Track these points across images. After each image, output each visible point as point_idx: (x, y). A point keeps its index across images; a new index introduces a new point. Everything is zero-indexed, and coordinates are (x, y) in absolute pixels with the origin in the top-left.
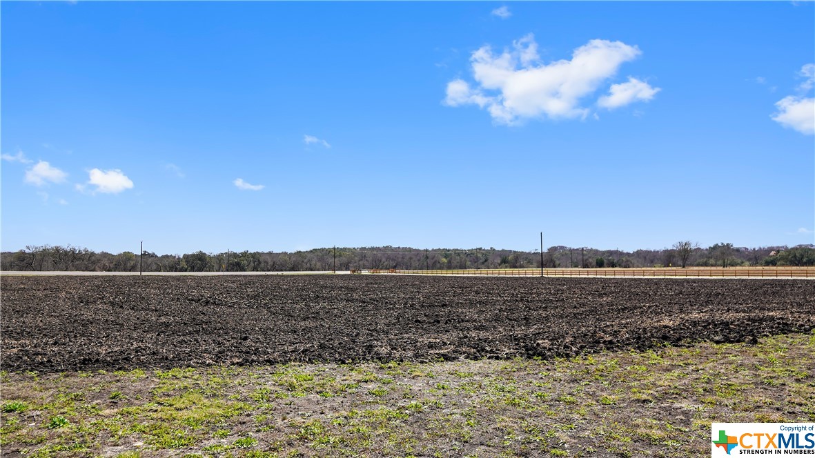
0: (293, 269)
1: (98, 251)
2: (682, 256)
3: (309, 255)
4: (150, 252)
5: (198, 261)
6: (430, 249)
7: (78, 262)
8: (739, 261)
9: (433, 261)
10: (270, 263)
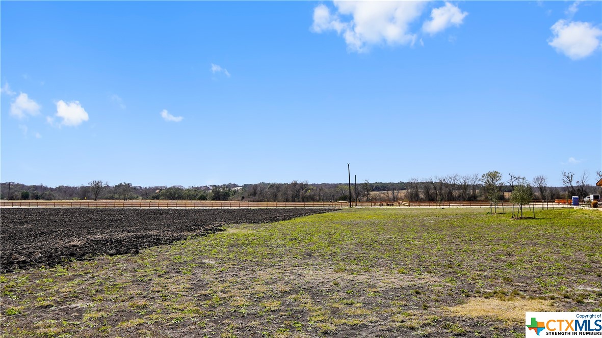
2: (95, 191)
8: (135, 196)
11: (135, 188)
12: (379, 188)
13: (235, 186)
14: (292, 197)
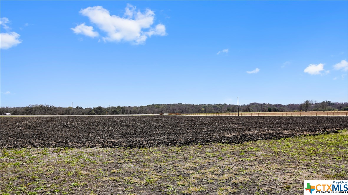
0: (138, 113)
1: (57, 106)
2: (306, 107)
3: (145, 108)
4: (80, 107)
5: (99, 110)
6: (198, 104)
7: (50, 111)
9: (198, 109)
10: (129, 111)
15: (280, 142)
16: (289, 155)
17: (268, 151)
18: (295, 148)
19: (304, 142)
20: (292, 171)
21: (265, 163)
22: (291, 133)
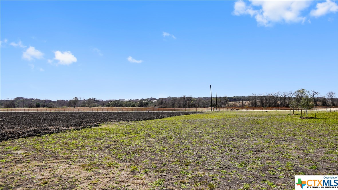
8: (97, 105)
11: (98, 101)
12: (236, 100)
13: (154, 99)
14: (183, 105)
15: (44, 138)
16: (51, 151)
17: (30, 149)
18: (58, 143)
19: (68, 137)
20: (52, 166)
21: (23, 162)
22: (57, 129)
